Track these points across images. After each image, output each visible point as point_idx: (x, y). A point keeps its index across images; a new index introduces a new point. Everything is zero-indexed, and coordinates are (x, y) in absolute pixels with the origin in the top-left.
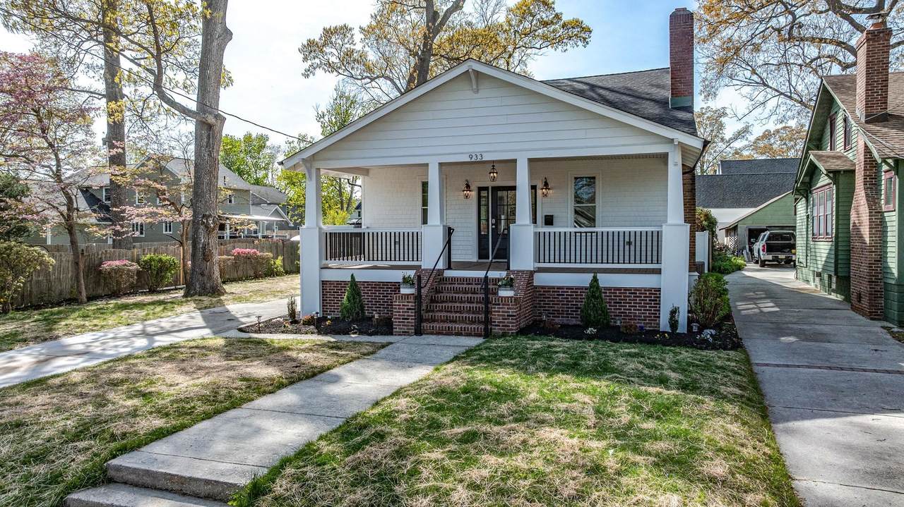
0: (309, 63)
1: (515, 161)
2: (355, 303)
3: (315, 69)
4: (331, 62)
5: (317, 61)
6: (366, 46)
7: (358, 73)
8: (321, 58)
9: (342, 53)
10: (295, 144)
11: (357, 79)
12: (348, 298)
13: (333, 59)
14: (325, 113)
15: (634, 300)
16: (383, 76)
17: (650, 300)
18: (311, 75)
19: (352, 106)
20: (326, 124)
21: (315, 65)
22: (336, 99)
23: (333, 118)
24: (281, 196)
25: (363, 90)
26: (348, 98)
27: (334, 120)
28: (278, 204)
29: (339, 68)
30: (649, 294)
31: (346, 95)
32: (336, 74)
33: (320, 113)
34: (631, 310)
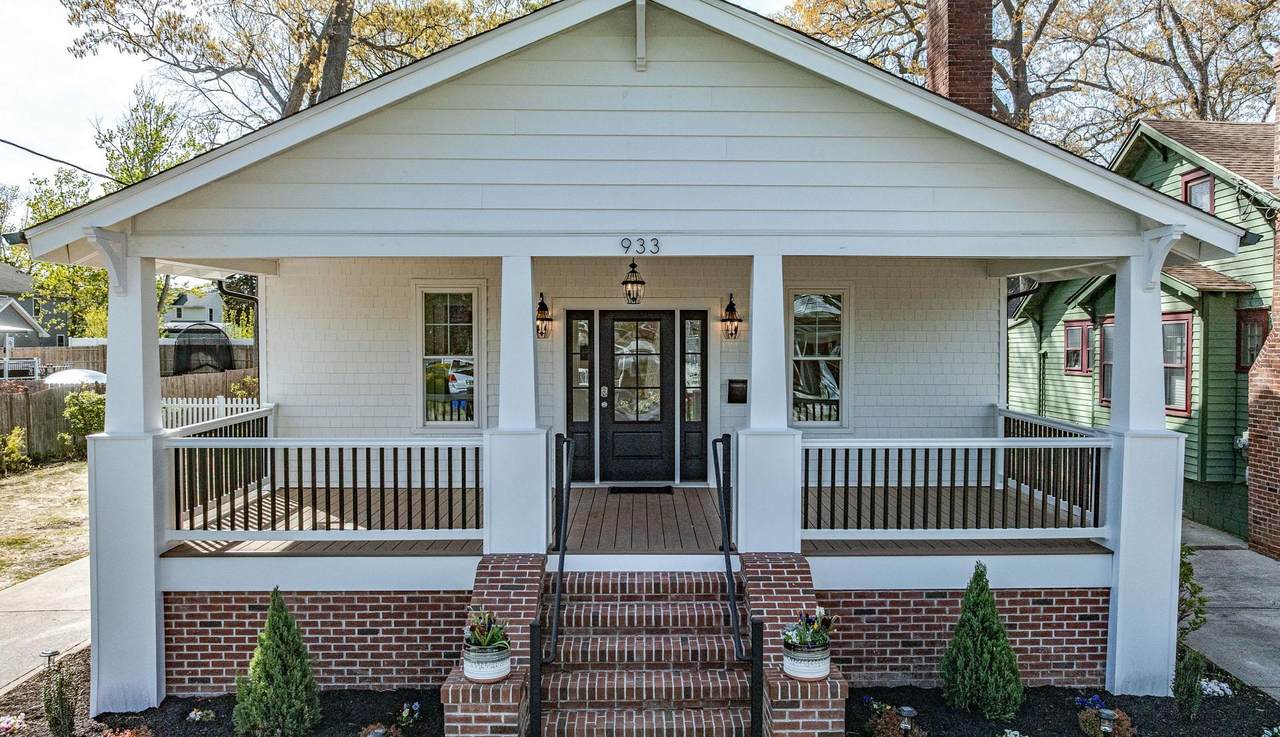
0: (84, 29)
1: (748, 260)
2: (287, 683)
3: (96, 41)
4: (132, 33)
5: (102, 27)
6: (204, 12)
7: (191, 58)
8: (111, 21)
9: (156, 20)
10: (51, 185)
11: (188, 70)
12: (263, 664)
13: (137, 29)
14: (115, 132)
15: (1044, 618)
16: (243, 68)
17: (1081, 618)
18: (89, 53)
19: (169, 125)
20: (116, 153)
21: (98, 36)
22: (136, 110)
23: (131, 143)
24: (20, 279)
25: (198, 92)
26: (159, 111)
27: (132, 148)
28: (16, 295)
29: (151, 46)
30: (1081, 602)
31: (157, 104)
32: (145, 56)
33: (105, 132)
34: (1037, 642)
